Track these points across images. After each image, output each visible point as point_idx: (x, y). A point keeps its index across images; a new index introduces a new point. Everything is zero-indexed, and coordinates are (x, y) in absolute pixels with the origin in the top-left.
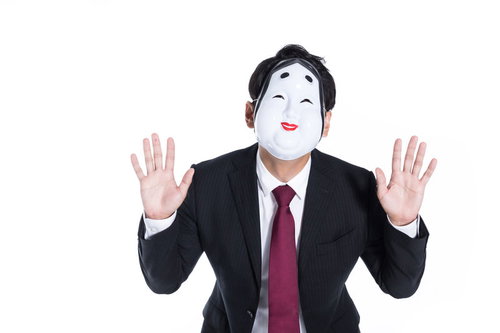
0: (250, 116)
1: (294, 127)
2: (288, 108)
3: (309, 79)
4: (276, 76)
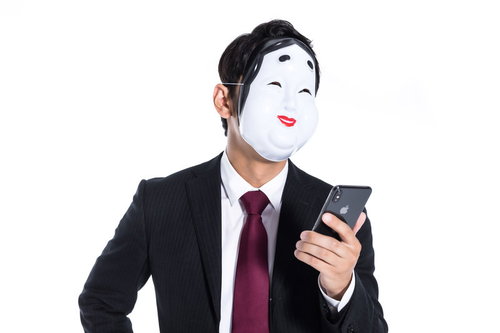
1: (293, 122)
3: (311, 65)
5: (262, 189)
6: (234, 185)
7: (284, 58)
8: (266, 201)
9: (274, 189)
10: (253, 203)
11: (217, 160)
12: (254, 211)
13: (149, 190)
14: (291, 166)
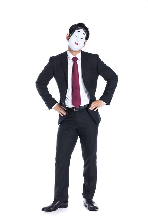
0: (68, 38)
1: (78, 44)
2: (77, 39)
3: (84, 34)
4: (77, 31)
5: (76, 56)
6: (70, 56)
7: (79, 32)
8: (77, 59)
9: (79, 56)
10: (75, 59)
11: (66, 52)
12: (75, 61)
13: (52, 59)
14: (82, 51)
